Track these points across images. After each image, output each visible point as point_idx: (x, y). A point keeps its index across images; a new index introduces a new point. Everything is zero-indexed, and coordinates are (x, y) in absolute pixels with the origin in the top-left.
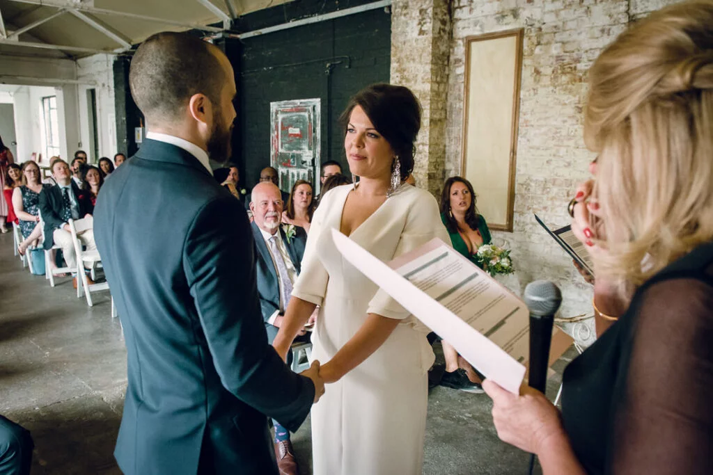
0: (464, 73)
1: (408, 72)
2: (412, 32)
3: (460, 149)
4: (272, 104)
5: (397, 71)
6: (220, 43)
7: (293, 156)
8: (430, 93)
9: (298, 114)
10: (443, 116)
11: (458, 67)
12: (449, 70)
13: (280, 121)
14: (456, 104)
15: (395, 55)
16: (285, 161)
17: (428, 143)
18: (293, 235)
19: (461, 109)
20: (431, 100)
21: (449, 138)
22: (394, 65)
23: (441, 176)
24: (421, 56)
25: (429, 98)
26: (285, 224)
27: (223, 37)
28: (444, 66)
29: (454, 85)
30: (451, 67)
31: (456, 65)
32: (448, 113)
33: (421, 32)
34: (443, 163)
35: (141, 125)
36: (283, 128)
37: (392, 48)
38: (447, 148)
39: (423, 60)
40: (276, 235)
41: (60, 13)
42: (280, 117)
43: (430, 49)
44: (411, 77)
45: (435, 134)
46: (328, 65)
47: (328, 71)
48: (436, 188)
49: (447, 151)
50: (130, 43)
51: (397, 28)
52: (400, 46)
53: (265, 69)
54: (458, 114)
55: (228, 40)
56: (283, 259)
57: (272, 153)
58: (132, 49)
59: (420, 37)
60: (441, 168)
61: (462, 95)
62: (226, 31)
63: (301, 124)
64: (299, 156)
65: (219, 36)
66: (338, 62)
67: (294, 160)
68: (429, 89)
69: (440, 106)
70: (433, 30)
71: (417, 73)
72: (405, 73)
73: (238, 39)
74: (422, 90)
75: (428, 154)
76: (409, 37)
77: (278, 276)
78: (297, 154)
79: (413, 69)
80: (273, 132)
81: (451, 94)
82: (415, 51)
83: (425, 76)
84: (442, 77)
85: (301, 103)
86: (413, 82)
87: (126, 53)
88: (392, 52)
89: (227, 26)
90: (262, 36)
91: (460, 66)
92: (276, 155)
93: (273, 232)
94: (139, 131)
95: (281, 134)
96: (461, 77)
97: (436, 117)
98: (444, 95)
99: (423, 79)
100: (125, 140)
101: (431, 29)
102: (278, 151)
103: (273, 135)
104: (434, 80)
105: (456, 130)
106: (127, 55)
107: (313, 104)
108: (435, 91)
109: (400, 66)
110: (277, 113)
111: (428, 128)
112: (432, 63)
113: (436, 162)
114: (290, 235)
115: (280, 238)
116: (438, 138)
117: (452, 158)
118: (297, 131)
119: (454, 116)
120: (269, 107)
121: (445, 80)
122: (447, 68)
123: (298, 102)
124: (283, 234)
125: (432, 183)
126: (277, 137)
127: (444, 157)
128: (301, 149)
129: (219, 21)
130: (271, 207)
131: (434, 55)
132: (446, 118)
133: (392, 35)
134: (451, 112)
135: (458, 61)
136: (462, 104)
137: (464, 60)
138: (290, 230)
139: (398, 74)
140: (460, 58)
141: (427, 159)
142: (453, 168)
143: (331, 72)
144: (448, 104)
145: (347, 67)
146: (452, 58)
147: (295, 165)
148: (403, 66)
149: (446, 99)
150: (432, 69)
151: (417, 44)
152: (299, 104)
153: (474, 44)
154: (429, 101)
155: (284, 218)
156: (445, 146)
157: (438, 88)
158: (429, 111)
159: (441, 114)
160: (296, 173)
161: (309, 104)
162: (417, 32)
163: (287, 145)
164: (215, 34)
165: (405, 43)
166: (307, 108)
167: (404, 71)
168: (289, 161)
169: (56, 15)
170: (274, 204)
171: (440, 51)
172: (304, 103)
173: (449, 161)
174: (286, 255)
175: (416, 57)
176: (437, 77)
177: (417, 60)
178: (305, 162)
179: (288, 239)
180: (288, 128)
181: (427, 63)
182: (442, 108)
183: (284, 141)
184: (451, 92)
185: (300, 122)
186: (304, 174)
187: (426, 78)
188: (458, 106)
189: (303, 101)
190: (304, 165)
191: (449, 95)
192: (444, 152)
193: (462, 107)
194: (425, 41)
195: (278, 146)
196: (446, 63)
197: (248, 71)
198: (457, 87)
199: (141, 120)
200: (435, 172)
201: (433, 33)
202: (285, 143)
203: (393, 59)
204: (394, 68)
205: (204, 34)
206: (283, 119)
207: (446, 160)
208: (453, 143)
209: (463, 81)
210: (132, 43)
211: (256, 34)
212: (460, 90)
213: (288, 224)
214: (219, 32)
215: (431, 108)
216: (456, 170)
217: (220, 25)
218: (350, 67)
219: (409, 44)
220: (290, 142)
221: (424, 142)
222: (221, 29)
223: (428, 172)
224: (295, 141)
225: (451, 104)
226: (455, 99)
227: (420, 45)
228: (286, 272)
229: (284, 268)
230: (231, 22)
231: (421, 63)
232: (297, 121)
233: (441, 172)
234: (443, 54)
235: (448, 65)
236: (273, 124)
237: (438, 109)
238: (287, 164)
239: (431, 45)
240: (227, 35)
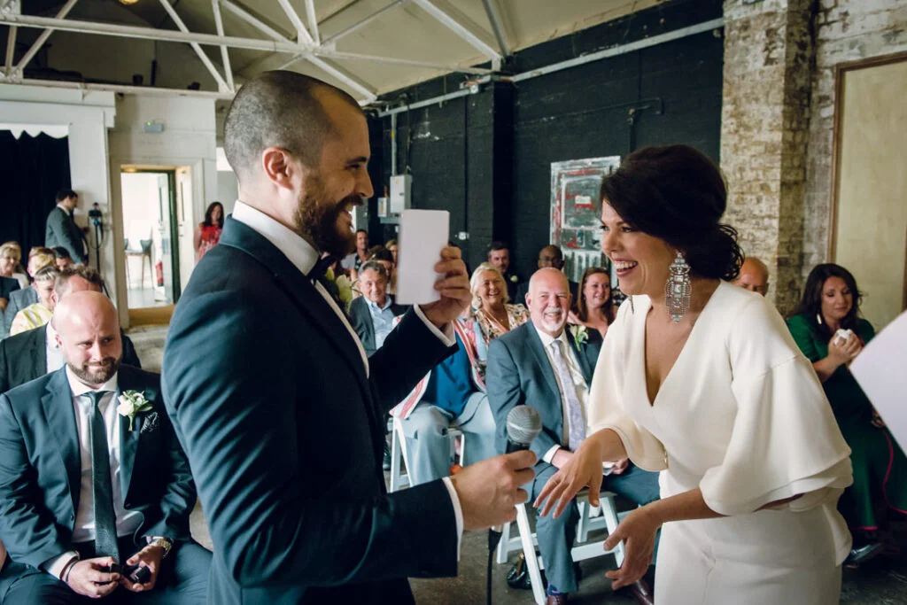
0: (834, 116)
1: (749, 117)
2: (756, 61)
3: (826, 223)
4: (553, 165)
5: (732, 116)
6: (487, 89)
7: (581, 234)
8: (781, 145)
9: (589, 177)
10: (800, 178)
11: (824, 107)
12: (810, 112)
13: (563, 187)
14: (820, 161)
15: (729, 94)
16: (571, 240)
17: (778, 215)
18: (584, 339)
19: (828, 167)
20: (782, 154)
21: (810, 208)
22: (727, 108)
23: (797, 262)
24: (767, 95)
25: (779, 152)
26: (573, 325)
27: (492, 80)
28: (802, 107)
29: (818, 133)
30: (814, 108)
31: (822, 104)
32: (808, 173)
33: (769, 61)
34: (801, 243)
35: (386, 195)
36: (567, 197)
37: (725, 85)
38: (806, 222)
39: (770, 99)
40: (560, 339)
41: (295, 61)
42: (564, 182)
43: (782, 84)
44: (752, 124)
45: (789, 202)
46: (631, 111)
47: (631, 119)
48: (790, 279)
49: (805, 227)
50: (375, 93)
51: (733, 57)
52: (737, 82)
53: (545, 119)
54: (824, 173)
55: (497, 84)
56: (570, 372)
57: (553, 229)
58: (378, 100)
59: (768, 67)
60: (797, 250)
61: (830, 147)
62: (496, 73)
63: (593, 191)
64: (588, 235)
65: (487, 79)
66: (645, 107)
67: (582, 239)
68: (780, 139)
69: (796, 163)
70: (787, 57)
71: (761, 117)
72: (745, 119)
73: (511, 82)
74: (769, 141)
75: (777, 231)
76: (750, 68)
77: (560, 394)
78: (586, 232)
79: (755, 112)
80: (555, 201)
81: (813, 146)
82: (759, 87)
83: (774, 121)
84: (799, 123)
85: (593, 163)
86: (755, 131)
87: (369, 105)
88: (725, 91)
89: (496, 66)
90: (542, 77)
91: (828, 106)
92: (558, 233)
93: (556, 335)
94: (383, 202)
95: (566, 204)
96: (828, 121)
97: (791, 178)
98: (802, 148)
99: (770, 125)
100: (366, 214)
101: (784, 56)
102: (560, 226)
103: (554, 206)
104: (788, 126)
105: (821, 197)
106: (371, 109)
107: (609, 164)
108: (789, 142)
109: (735, 109)
110: (560, 177)
111: (778, 194)
112: (785, 103)
113: (790, 242)
114: (581, 340)
115: (566, 344)
116: (793, 209)
117: (814, 236)
118: (587, 200)
119: (817, 177)
120: (549, 168)
121: (804, 126)
122: (807, 110)
123: (589, 162)
124: (570, 338)
125: (783, 272)
126: (560, 208)
127: (802, 236)
128: (591, 224)
129: (486, 61)
130: (552, 302)
131: (786, 91)
132: (805, 180)
133: (725, 67)
134: (813, 172)
135: (823, 99)
136: (830, 159)
137: (833, 97)
138: (579, 332)
139: (733, 120)
140: (828, 94)
141: (776, 237)
142: (815, 251)
143: (636, 121)
144: (809, 160)
145: (658, 113)
146: (815, 95)
147: (584, 245)
148: (742, 109)
149: (806, 153)
150: (784, 112)
151: (763, 77)
152: (590, 164)
153: (849, 75)
154: (780, 157)
155: (572, 318)
156: (803, 220)
157: (794, 137)
158: (779, 170)
159: (797, 175)
160: (582, 257)
161: (604, 164)
162: (762, 60)
163: (572, 219)
164: (481, 76)
165: (743, 77)
166: (601, 169)
167: (743, 115)
168: (574, 241)
169: (292, 62)
170: (557, 297)
171: (796, 86)
172: (598, 163)
173: (809, 240)
174: (574, 367)
175: (761, 96)
176: (791, 123)
177: (762, 100)
178: (597, 242)
179: (578, 345)
180: (574, 196)
181: (776, 104)
182: (799, 166)
183: (569, 214)
184: (812, 143)
185: (591, 188)
186: (596, 258)
187: (775, 124)
188: (823, 162)
189: (595, 160)
190: (596, 246)
191: (809, 147)
192: (802, 228)
193: (830, 164)
194: (774, 72)
195: (560, 220)
196: (805, 102)
197: (523, 123)
198: (823, 135)
199: (386, 188)
200: (787, 256)
201: (787, 62)
202: (570, 217)
203: (725, 99)
204: (727, 112)
205: (467, 77)
206: (569, 185)
207: (805, 239)
208: (816, 214)
209: (832, 126)
210: (378, 94)
211: (535, 75)
212: (826, 140)
213: (577, 325)
214: (486, 75)
215: (782, 166)
216: (821, 254)
217: (488, 65)
218: (663, 113)
219: (750, 78)
220: (577, 216)
221: (772, 213)
222: (488, 71)
223: (776, 256)
224: (584, 213)
225: (813, 160)
226: (820, 152)
227: (767, 79)
228: (572, 389)
229: (571, 384)
230: (502, 61)
231: (767, 103)
232: (587, 187)
233: (796, 257)
234: (802, 89)
235: (809, 105)
236: (554, 191)
237: (793, 167)
238: (572, 245)
239: (783, 78)
240: (497, 78)
